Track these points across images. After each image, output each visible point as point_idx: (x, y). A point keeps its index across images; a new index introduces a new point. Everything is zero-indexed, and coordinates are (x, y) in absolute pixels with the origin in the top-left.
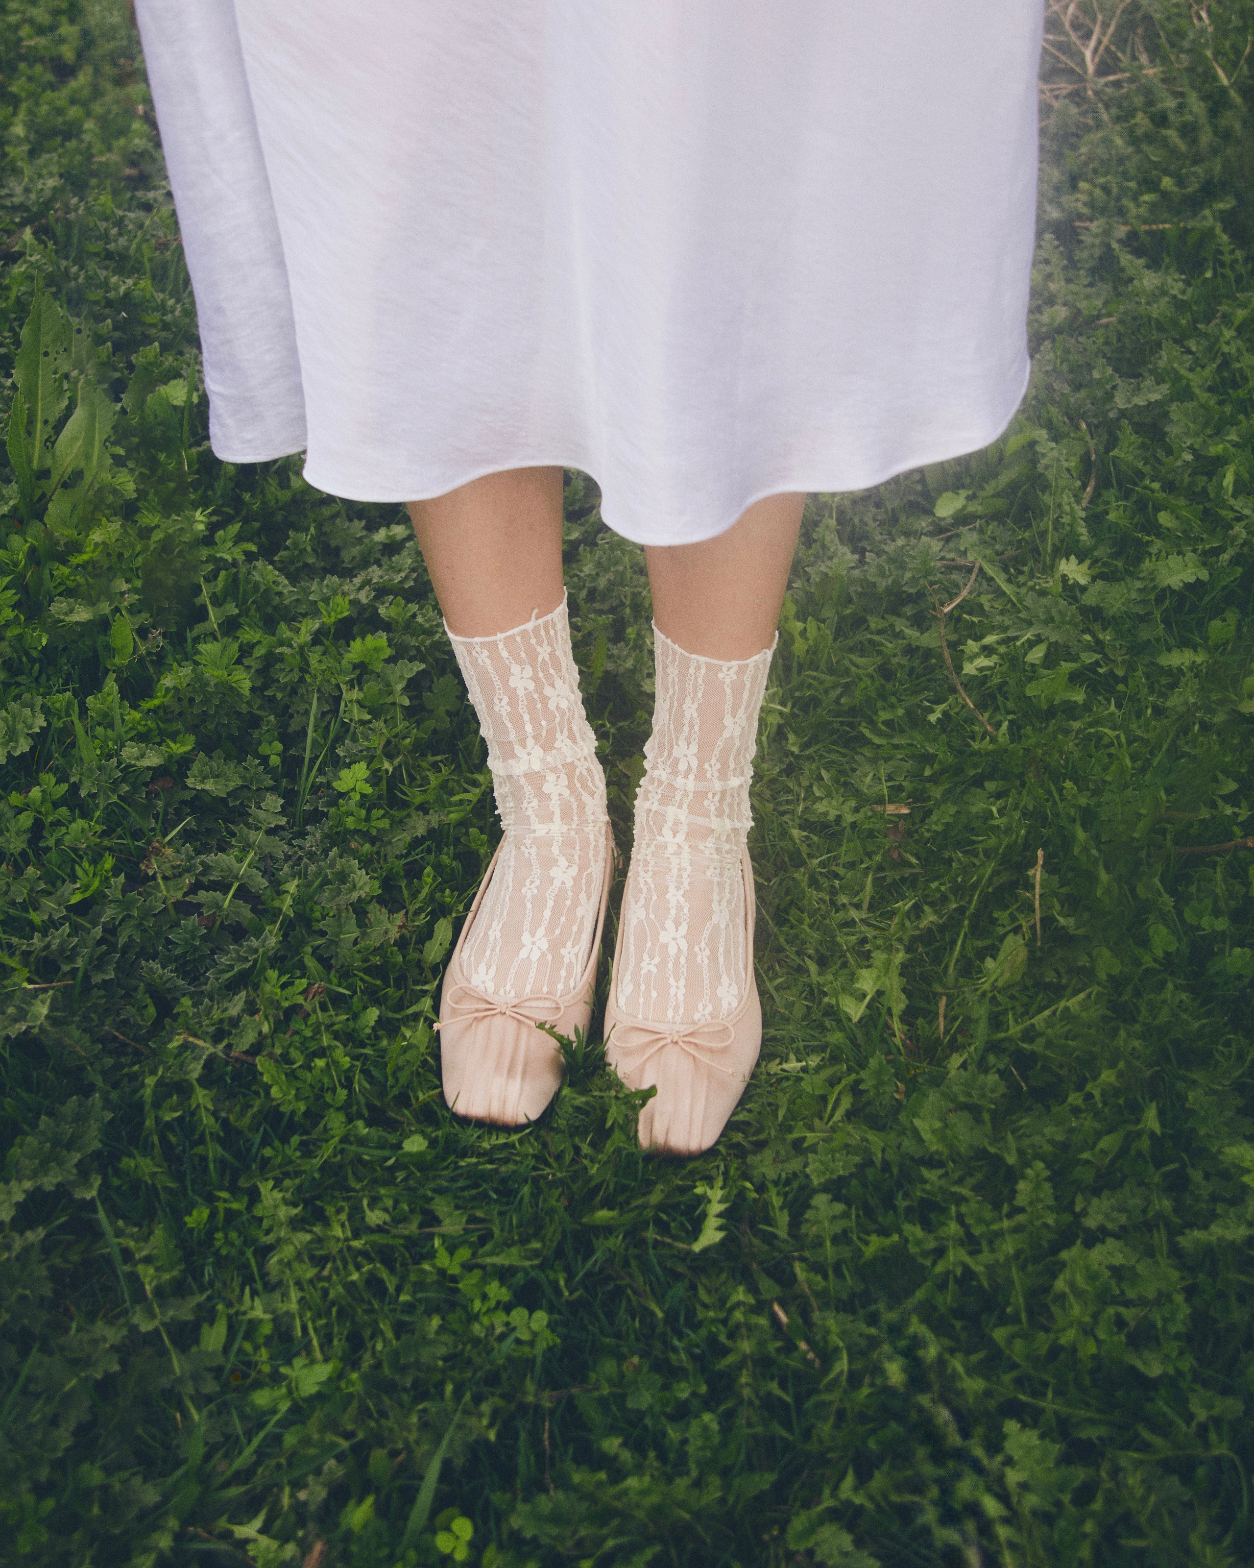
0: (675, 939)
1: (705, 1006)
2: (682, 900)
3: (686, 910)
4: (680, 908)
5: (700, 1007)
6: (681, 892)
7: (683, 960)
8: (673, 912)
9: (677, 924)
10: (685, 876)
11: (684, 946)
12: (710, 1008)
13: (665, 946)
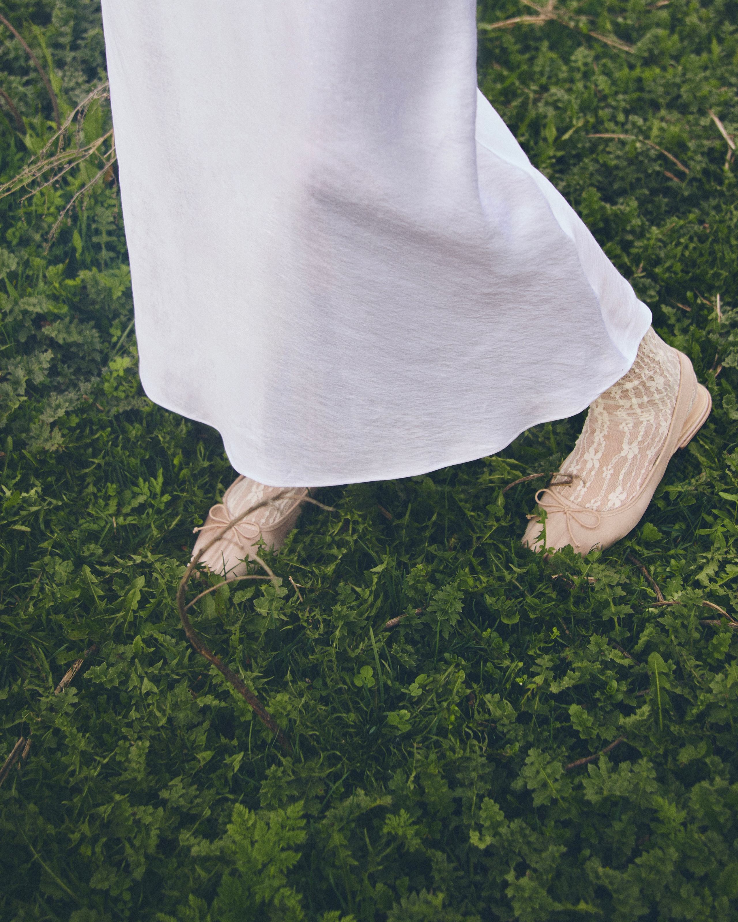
0: (592, 459)
1: (596, 502)
2: (602, 440)
3: (603, 446)
4: (599, 444)
5: (593, 501)
6: (602, 434)
7: (593, 473)
8: (595, 445)
9: (596, 452)
10: (606, 426)
11: (597, 465)
12: (599, 503)
13: (586, 462)
